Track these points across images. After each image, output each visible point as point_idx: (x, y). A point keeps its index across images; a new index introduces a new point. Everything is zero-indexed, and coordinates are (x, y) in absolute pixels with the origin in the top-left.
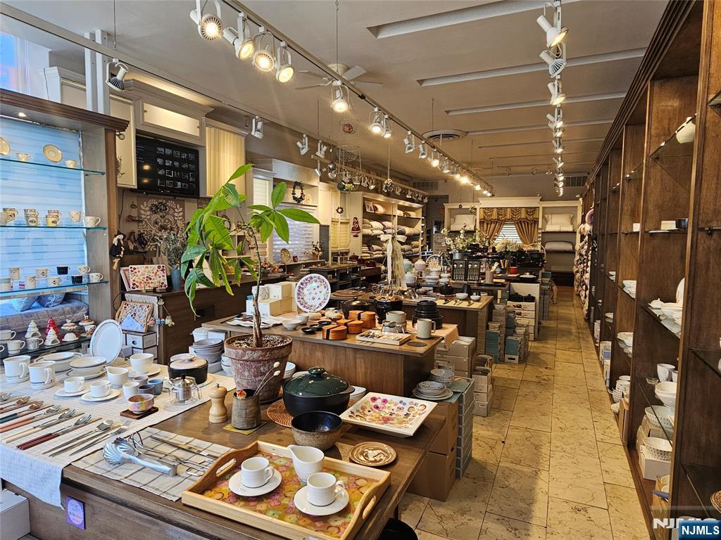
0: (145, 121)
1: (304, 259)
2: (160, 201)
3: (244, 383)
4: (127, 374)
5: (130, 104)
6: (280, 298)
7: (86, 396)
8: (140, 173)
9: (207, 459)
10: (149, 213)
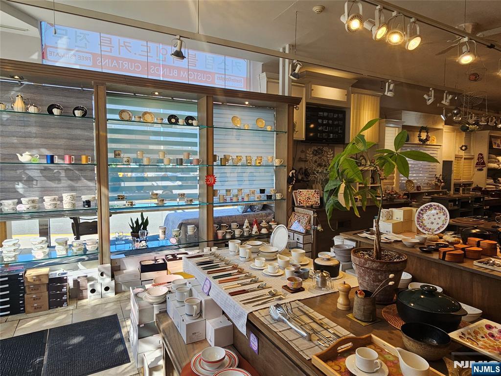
0: (312, 96)
1: (427, 188)
2: (319, 147)
3: (365, 284)
4: (288, 261)
5: (304, 87)
6: (402, 220)
7: (266, 271)
8: (308, 130)
9: (332, 336)
10: (312, 156)
